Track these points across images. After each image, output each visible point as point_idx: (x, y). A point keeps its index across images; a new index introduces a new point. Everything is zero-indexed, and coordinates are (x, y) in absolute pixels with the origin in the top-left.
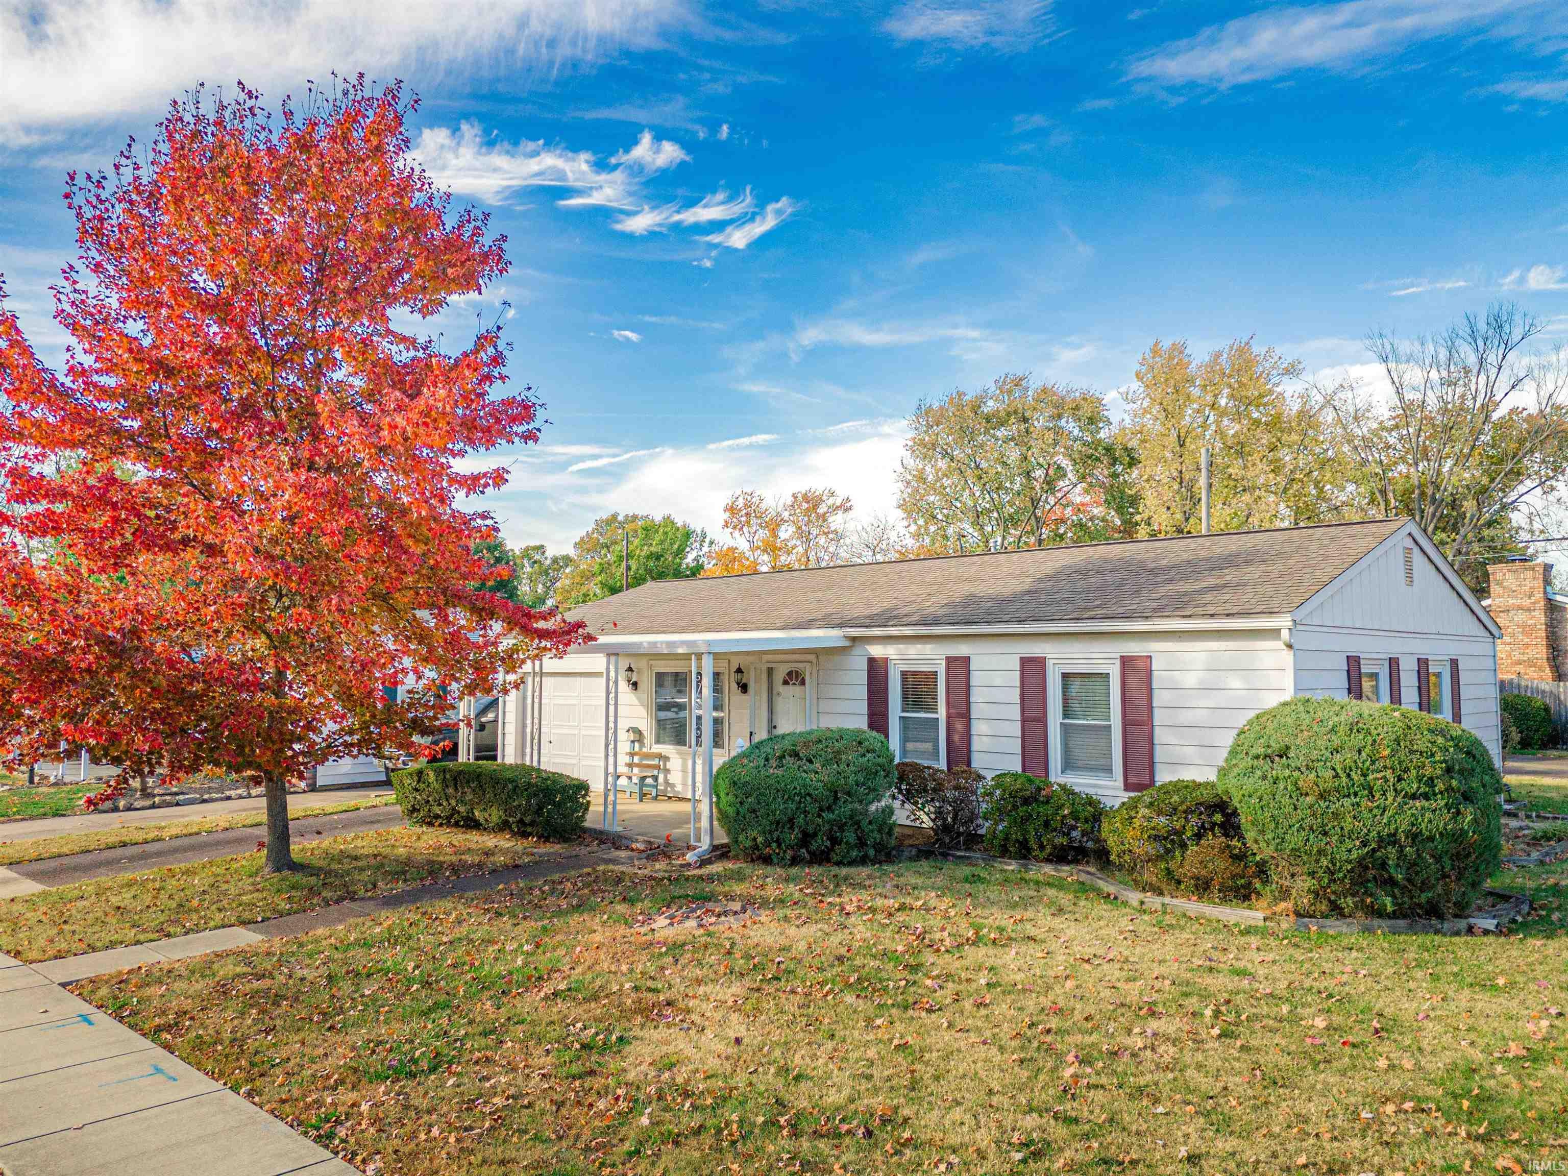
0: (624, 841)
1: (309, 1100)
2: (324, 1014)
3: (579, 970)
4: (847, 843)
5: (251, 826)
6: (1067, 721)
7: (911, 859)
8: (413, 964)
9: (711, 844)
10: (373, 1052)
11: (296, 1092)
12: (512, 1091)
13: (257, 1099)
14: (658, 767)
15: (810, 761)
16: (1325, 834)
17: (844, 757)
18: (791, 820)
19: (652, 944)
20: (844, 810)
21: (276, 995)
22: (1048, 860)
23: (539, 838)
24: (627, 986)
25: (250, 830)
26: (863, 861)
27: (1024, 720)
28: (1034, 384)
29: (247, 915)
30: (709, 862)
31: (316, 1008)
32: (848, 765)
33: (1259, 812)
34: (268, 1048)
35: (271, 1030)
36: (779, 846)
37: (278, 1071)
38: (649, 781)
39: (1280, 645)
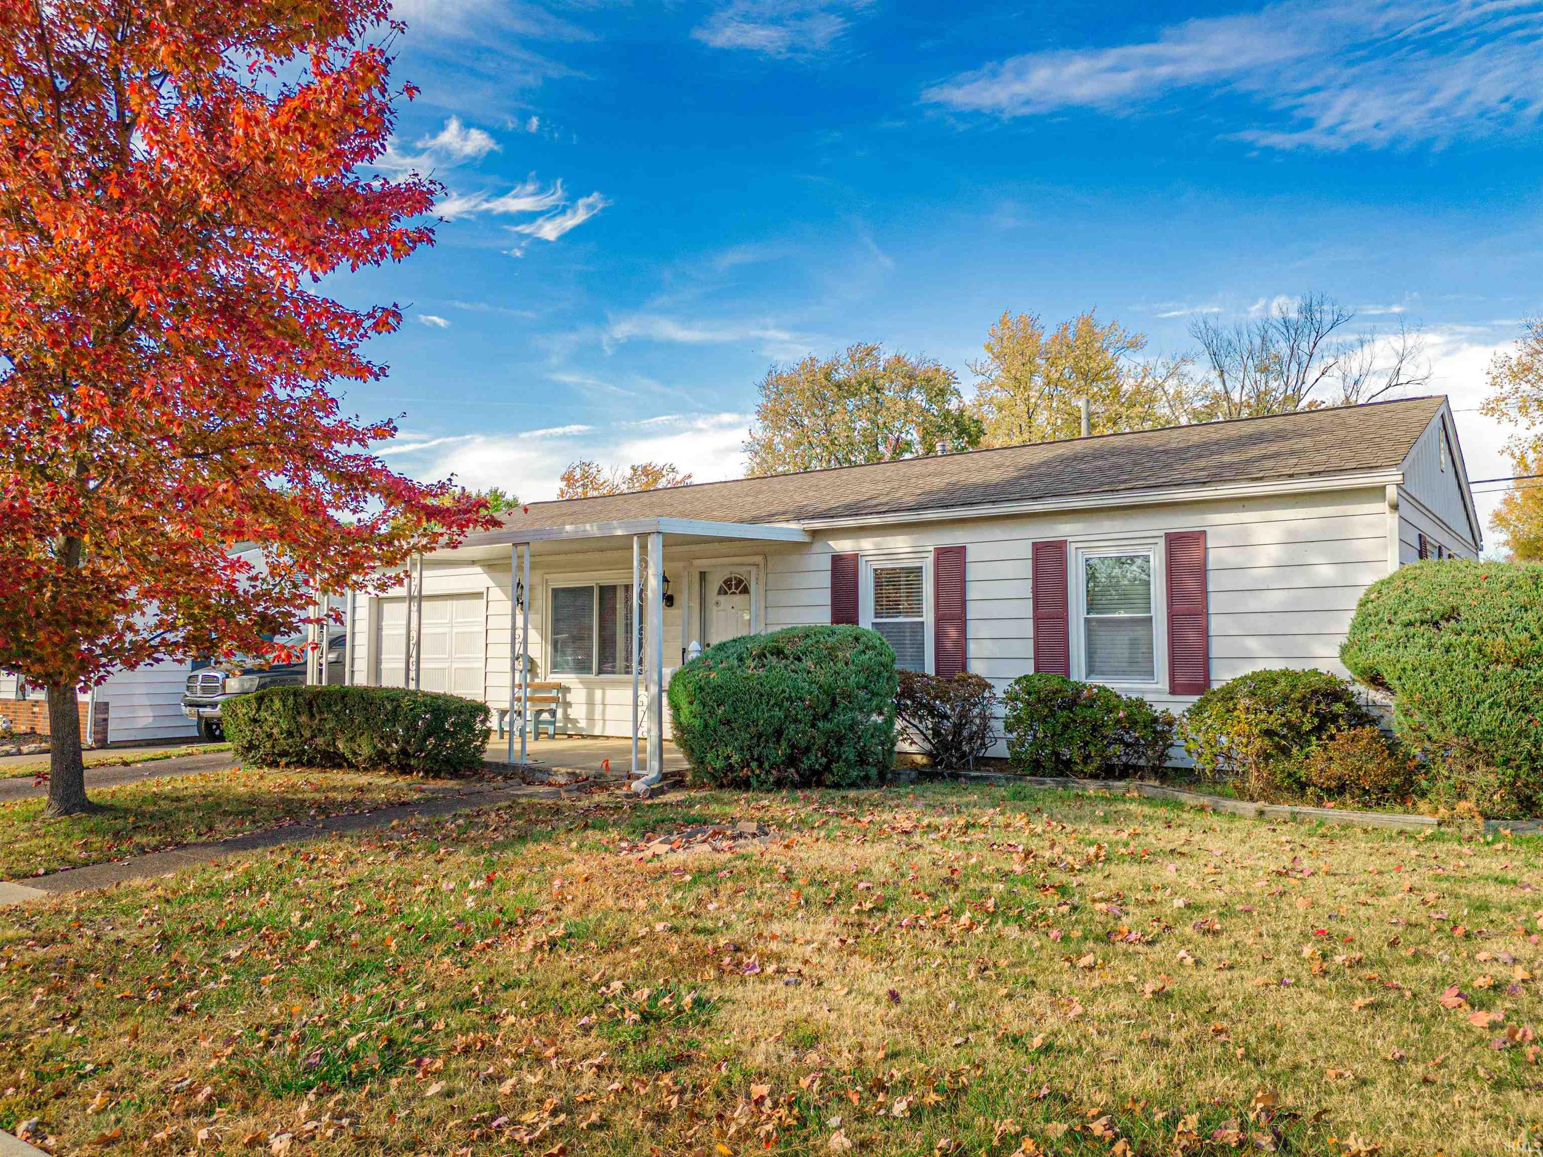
0: (538, 775)
1: (160, 1136)
2: (165, 990)
3: (568, 910)
4: (846, 760)
5: (24, 776)
6: (1091, 616)
7: (912, 782)
8: (298, 914)
9: (660, 771)
10: (269, 1044)
11: (132, 1123)
12: (555, 1099)
13: (51, 1141)
14: (555, 700)
15: (799, 659)
16: (1526, 710)
17: (840, 654)
18: (779, 733)
19: (665, 873)
20: (842, 718)
21: (77, 966)
22: (1094, 776)
23: (427, 772)
24: (659, 927)
25: (24, 780)
26: (864, 782)
27: (1037, 619)
28: (886, 355)
29: (22, 867)
30: (661, 791)
31: (149, 980)
32: (847, 664)
33: (1431, 688)
34: (70, 1048)
35: (75, 1016)
36: (760, 766)
37: (91, 1085)
38: (545, 716)
39: (1384, 507)
